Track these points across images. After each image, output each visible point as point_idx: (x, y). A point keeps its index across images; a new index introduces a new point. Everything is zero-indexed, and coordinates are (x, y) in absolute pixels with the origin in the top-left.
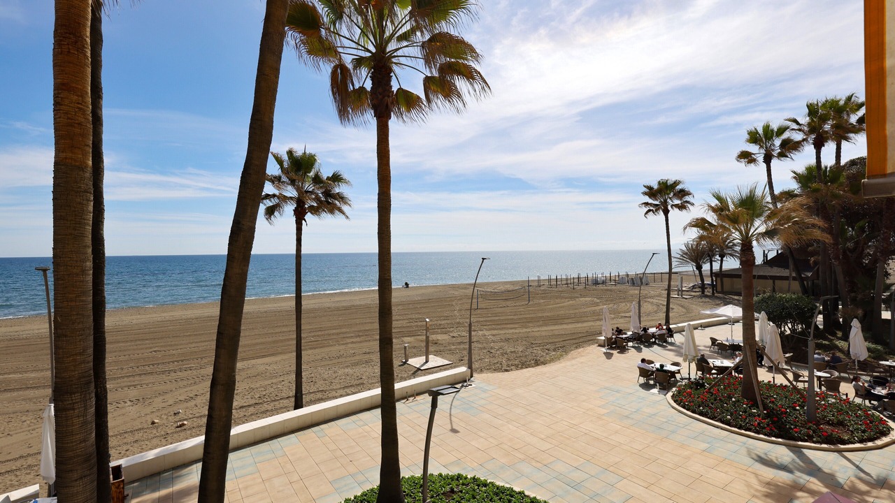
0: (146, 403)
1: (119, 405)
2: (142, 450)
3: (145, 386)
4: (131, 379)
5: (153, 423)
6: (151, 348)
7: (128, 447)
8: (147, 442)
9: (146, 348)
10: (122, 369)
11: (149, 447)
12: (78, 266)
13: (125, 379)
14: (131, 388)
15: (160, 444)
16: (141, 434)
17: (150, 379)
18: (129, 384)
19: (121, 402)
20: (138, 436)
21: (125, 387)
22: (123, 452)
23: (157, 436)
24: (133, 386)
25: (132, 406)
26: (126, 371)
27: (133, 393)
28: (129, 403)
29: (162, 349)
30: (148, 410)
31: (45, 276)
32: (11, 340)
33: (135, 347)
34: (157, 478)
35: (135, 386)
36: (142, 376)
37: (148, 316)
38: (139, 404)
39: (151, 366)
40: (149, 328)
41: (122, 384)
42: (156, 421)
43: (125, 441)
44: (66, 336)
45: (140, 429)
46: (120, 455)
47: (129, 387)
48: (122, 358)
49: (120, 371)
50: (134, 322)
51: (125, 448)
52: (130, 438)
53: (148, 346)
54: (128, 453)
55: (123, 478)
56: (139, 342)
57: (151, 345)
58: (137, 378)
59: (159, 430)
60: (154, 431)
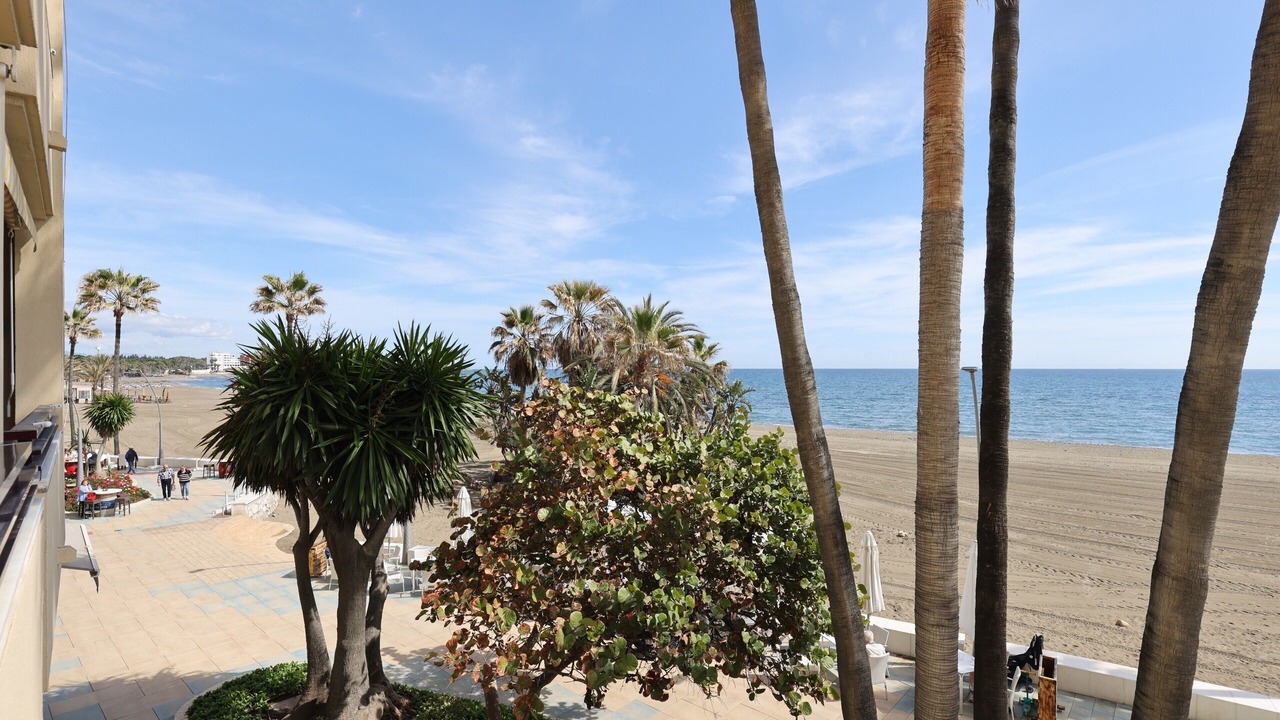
0: (1113, 590)
1: (1073, 579)
2: (1097, 657)
3: (1114, 564)
4: (1096, 546)
5: (1119, 624)
6: (1132, 509)
7: (1078, 642)
8: (1105, 648)
9: (1124, 508)
10: (1085, 529)
11: (1109, 658)
12: (941, 344)
13: (1087, 544)
14: (1094, 560)
15: (1125, 659)
16: (1098, 633)
17: (1125, 556)
18: (1092, 553)
19: (1077, 574)
20: (1094, 633)
21: (1086, 555)
22: (1070, 646)
23: (1123, 647)
24: (1097, 557)
25: (1092, 586)
26: (1089, 533)
27: (1095, 568)
28: (1088, 581)
29: (1149, 515)
30: (1115, 601)
31: (973, 378)
32: (968, 462)
33: (1109, 503)
34: (1111, 710)
35: (1100, 559)
36: (1113, 548)
37: (1134, 461)
38: (1101, 587)
39: (1128, 537)
40: (1134, 480)
41: (1082, 551)
42: (1124, 622)
43: (1075, 631)
44: (927, 434)
45: (1098, 625)
46: (1065, 648)
47: (1091, 557)
48: (1086, 513)
49: (1081, 531)
50: (1111, 466)
51: (1074, 641)
52: (1082, 631)
53: (1127, 505)
54: (1076, 650)
55: (1055, 679)
56: (1113, 497)
57: (1133, 506)
58: (1104, 548)
59: (1128, 638)
60: (1120, 637)
